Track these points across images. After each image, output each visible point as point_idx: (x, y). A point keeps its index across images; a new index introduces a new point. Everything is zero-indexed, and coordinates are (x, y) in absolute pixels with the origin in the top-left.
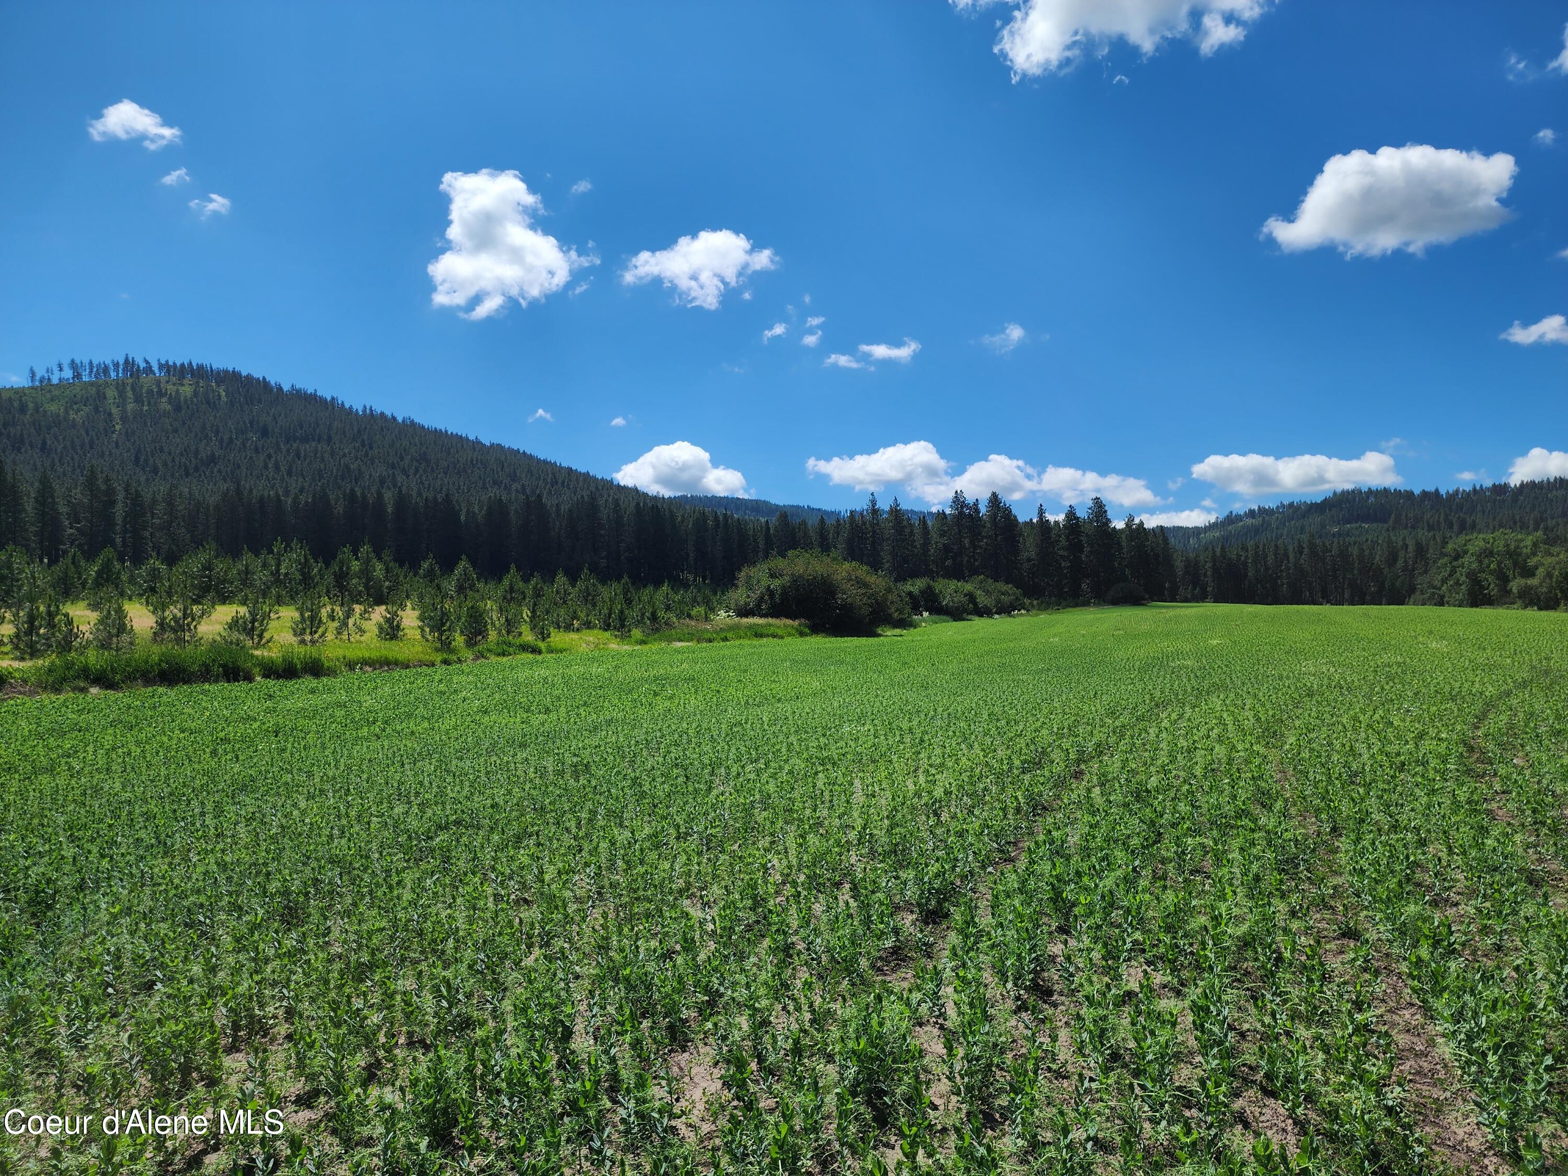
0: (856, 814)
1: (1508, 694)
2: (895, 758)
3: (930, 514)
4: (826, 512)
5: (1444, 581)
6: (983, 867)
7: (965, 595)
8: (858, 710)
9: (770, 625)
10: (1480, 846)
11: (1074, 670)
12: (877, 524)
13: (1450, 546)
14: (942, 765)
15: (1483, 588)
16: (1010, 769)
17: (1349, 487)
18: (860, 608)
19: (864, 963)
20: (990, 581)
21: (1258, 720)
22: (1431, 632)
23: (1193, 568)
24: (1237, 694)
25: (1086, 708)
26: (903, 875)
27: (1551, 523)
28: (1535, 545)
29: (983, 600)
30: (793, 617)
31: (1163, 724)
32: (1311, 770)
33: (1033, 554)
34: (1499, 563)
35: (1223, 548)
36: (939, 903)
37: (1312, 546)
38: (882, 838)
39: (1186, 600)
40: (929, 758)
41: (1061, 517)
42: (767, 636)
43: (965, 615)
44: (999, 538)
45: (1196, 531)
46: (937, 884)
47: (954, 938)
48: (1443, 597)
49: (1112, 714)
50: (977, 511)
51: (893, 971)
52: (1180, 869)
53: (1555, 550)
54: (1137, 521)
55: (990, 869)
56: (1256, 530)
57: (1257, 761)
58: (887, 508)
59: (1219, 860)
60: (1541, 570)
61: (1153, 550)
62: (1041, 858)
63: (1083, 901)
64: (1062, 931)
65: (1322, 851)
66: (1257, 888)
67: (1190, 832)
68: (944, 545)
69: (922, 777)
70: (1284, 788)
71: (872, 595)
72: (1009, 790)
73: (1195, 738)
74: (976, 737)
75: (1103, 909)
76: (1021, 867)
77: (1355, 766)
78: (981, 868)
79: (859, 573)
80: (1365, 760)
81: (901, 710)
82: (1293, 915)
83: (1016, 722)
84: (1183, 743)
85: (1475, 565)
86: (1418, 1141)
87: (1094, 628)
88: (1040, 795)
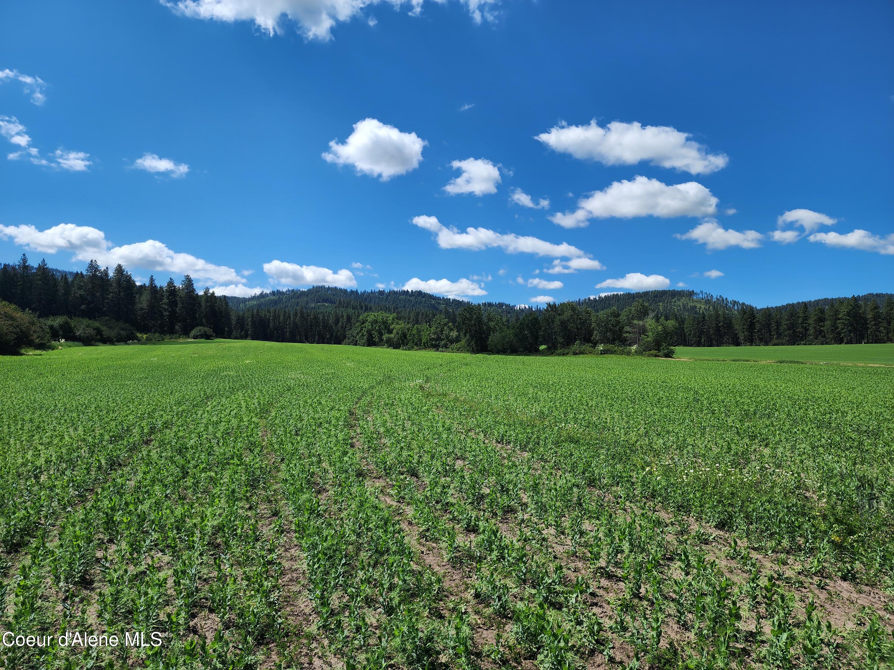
1: (373, 387)
2: (12, 441)
5: (358, 334)
6: (64, 508)
7: (94, 329)
10: (341, 461)
11: (163, 377)
12: (27, 276)
13: (361, 317)
15: (373, 338)
16: (101, 442)
17: (320, 284)
18: (7, 334)
20: (113, 321)
21: (259, 404)
22: (348, 358)
23: (241, 321)
24: (252, 390)
25: (163, 401)
27: (400, 310)
28: (393, 319)
29: (106, 332)
31: (207, 409)
32: (279, 429)
33: (145, 306)
34: (379, 327)
35: (258, 311)
36: (22, 537)
37: (302, 313)
39: (236, 338)
40: (41, 438)
41: (164, 285)
43: (93, 342)
44: (122, 294)
45: (244, 300)
46: (21, 525)
47: (27, 561)
48: (357, 341)
49: (179, 403)
50: (107, 275)
52: (195, 492)
53: (400, 322)
54: (211, 291)
55: (69, 509)
56: (275, 302)
57: (253, 426)
58: (36, 266)
59: (215, 484)
60: (395, 331)
61: (219, 308)
62: (105, 497)
63: (125, 521)
64: (111, 541)
65: (273, 473)
66: (232, 497)
67: (204, 470)
68: (80, 295)
69: (30, 453)
70: (264, 440)
71: (18, 326)
72: (95, 456)
73: (222, 416)
74: (82, 422)
75: (138, 523)
76: (89, 505)
77: (299, 425)
78: (63, 509)
79: (7, 310)
80: (304, 422)
81: (28, 407)
82: (250, 508)
83: (114, 412)
84: (215, 419)
85: (370, 327)
86: (280, 617)
87: (180, 353)
88: (118, 457)
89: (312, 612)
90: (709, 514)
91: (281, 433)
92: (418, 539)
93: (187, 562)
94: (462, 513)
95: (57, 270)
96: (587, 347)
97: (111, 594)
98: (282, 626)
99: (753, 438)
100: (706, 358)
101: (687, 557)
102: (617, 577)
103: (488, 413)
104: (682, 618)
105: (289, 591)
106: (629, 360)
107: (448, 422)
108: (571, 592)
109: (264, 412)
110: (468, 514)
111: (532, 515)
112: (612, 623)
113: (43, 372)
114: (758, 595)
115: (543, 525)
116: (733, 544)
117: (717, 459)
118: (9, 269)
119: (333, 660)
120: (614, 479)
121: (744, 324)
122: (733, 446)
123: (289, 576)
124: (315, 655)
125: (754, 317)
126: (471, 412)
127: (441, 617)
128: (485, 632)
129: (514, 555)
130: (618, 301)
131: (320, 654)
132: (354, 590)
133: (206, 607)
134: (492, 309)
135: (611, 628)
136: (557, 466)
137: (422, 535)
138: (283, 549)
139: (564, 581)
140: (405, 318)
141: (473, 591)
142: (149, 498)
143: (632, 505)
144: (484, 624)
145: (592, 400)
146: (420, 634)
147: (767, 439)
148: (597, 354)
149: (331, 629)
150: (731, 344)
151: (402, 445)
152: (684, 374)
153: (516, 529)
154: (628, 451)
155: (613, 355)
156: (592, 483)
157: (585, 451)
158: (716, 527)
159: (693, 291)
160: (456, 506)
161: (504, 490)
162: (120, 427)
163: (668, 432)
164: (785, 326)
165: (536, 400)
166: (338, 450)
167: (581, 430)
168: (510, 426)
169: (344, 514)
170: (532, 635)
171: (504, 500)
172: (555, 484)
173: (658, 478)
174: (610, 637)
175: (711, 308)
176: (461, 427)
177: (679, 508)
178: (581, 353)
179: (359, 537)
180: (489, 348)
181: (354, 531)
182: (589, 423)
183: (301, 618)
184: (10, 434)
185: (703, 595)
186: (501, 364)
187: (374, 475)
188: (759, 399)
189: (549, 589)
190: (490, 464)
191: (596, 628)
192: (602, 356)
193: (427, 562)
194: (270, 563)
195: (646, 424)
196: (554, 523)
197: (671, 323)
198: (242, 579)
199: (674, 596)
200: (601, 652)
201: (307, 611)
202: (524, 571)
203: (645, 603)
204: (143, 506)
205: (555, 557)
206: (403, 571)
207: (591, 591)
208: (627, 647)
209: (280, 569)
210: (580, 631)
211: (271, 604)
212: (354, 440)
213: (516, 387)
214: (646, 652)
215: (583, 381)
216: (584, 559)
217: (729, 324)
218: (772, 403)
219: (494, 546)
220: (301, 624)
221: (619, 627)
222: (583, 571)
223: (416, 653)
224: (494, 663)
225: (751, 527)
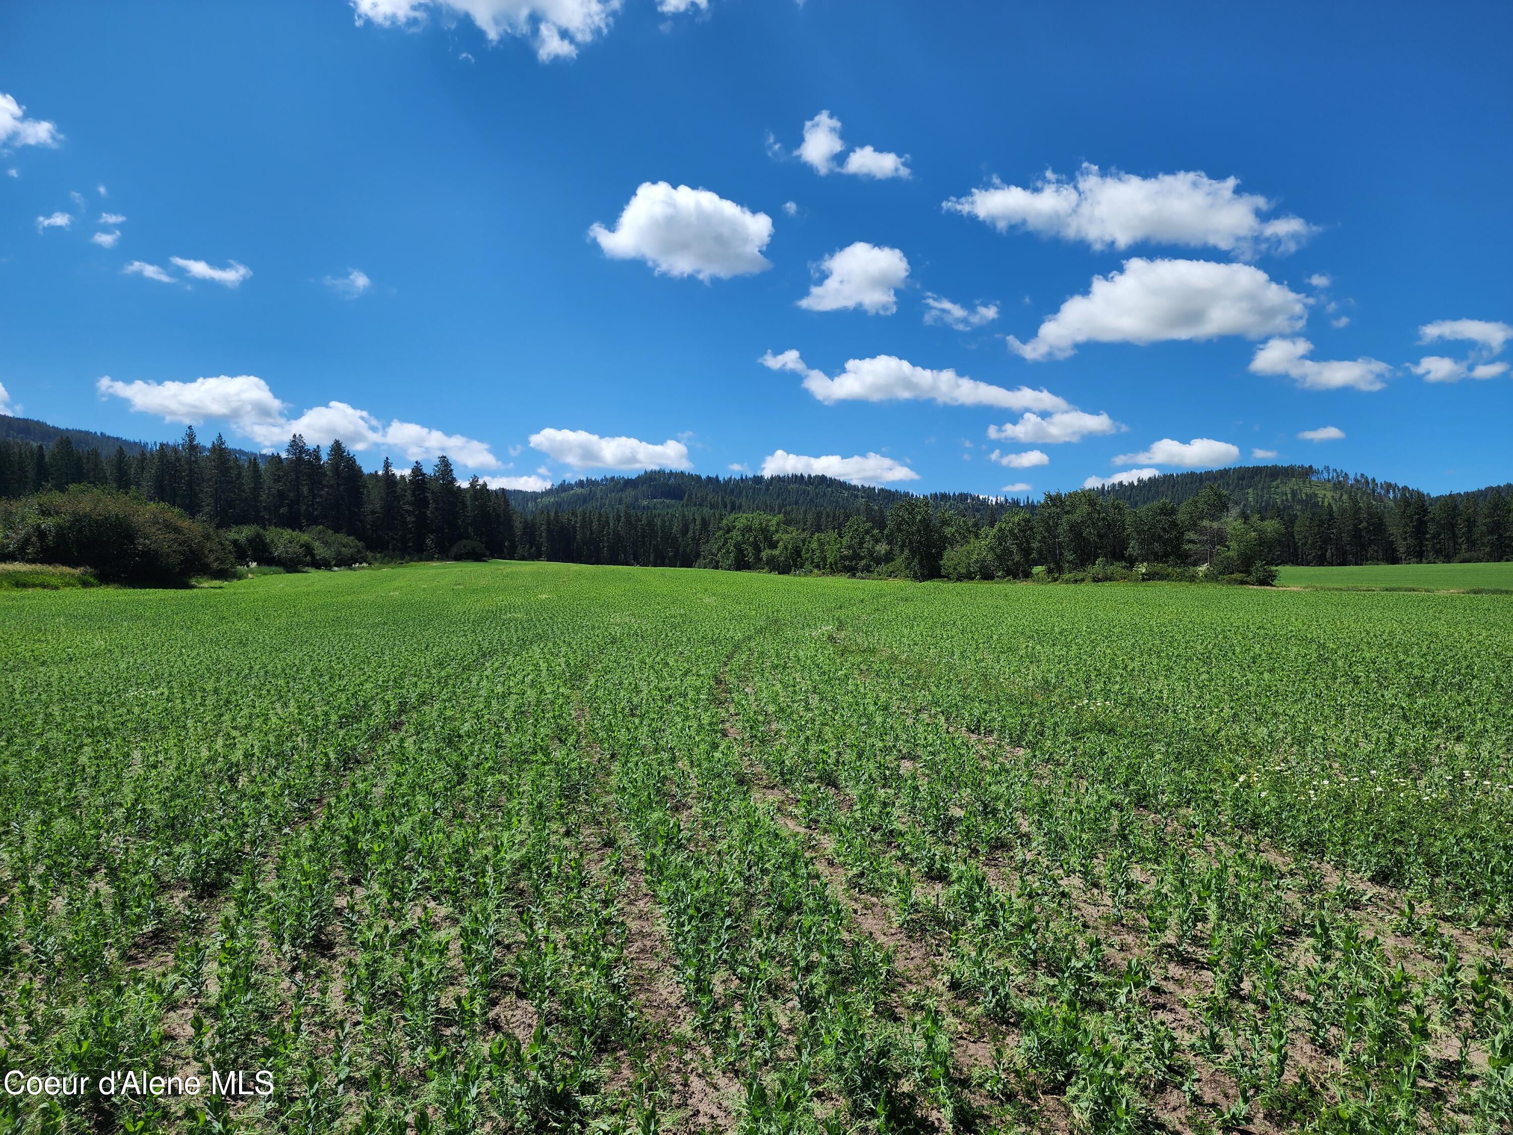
0: (126, 790)
1: (750, 638)
2: (190, 723)
3: (264, 456)
4: (126, 442)
5: (719, 550)
6: (279, 829)
7: (301, 546)
8: (152, 672)
9: (37, 573)
10: (709, 759)
11: (411, 623)
12: (196, 462)
13: (724, 522)
14: (248, 727)
15: (744, 556)
16: (326, 725)
17: (657, 468)
18: (168, 555)
19: (111, 955)
20: (330, 532)
21: (568, 665)
22: (706, 590)
23: (530, 530)
24: (555, 643)
25: (415, 660)
26: (177, 850)
27: (789, 508)
28: (778, 524)
29: (320, 551)
30: (73, 564)
31: (486, 673)
32: (603, 706)
33: (377, 506)
34: (755, 538)
35: (556, 513)
36: (219, 874)
37: (628, 516)
38: (156, 811)
39: (523, 558)
40: (234, 719)
41: (407, 472)
42: (34, 586)
43: (300, 567)
44: (342, 488)
45: (534, 496)
46: (217, 854)
47: (230, 910)
48: (718, 562)
49: (440, 664)
50: (318, 458)
51: (149, 956)
52: (478, 806)
53: (790, 529)
54: (481, 482)
55: (286, 830)
56: (585, 499)
57: (560, 701)
58: (209, 445)
59: (511, 794)
60: (781, 543)
61: (494, 510)
62: (342, 812)
63: (377, 850)
64: (355, 881)
65: (600, 775)
66: (539, 814)
67: (491, 771)
68: (279, 491)
69: (220, 741)
70: (579, 724)
71: (185, 542)
72: (320, 748)
73: (511, 684)
74: (294, 694)
75: (397, 853)
76: (318, 824)
77: (635, 700)
78: (276, 830)
79: (169, 515)
80: (644, 695)
81: (208, 669)
82: (568, 834)
83: (341, 677)
84: (500, 689)
85: (740, 538)
86: (632, 1008)
87: (435, 583)
88: (354, 748)
89: (682, 1002)
90: (1359, 858)
91: (607, 712)
92: (847, 890)
93: (479, 916)
94: (918, 848)
95: (241, 452)
96: (1117, 568)
97: (367, 964)
98: (635, 1023)
99: (1434, 725)
100: (1337, 586)
101: (1325, 930)
102: (1196, 961)
103: (949, 681)
104: (1321, 1034)
105: (641, 969)
106: (1194, 589)
107: (883, 696)
108: (1117, 985)
109: (576, 678)
110: (930, 850)
111: (1039, 854)
112: (1194, 1039)
113: (226, 614)
114: (1457, 999)
115: (1061, 871)
116: (1407, 910)
117: (1369, 762)
118: (169, 452)
119: (722, 1082)
120: (1181, 794)
121: (1406, 525)
122: (1398, 740)
123: (639, 944)
124: (692, 1071)
125: (1426, 512)
126: (919, 680)
127: (896, 1019)
128: (971, 1045)
129: (1014, 919)
130: (1173, 486)
131: (700, 1071)
132: (746, 970)
133: (511, 989)
134: (948, 504)
135: (1192, 1047)
136: (1078, 772)
137: (853, 884)
138: (626, 900)
139: (1104, 966)
140: (797, 523)
141: (946, 978)
142: (411, 815)
143: (1216, 839)
144: (968, 1033)
145: (1132, 659)
146: (868, 1045)
147: (1459, 727)
148: (1137, 580)
149: (715, 1031)
150: (1383, 560)
151: (808, 733)
152: (1297, 614)
153: (1012, 877)
154: (1204, 748)
155: (1165, 583)
156: (1142, 801)
157: (1126, 746)
158: (1372, 879)
159: (1311, 467)
160: (909, 837)
161: (989, 811)
162: (353, 702)
163: (1275, 714)
164: (1484, 528)
165: (1034, 659)
166: (702, 740)
167: (1117, 712)
168: (990, 703)
169: (722, 845)
170: (1055, 1053)
171: (989, 829)
172: (1078, 802)
173: (1263, 794)
174: (1192, 1063)
175: (1345, 497)
176: (904, 704)
177: (1303, 846)
178: (1108, 578)
179: (749, 884)
180: (943, 572)
181: (741, 873)
182: (1131, 699)
183: (664, 1012)
184: (186, 712)
185: (1360, 995)
186: (967, 599)
187: (765, 783)
188: (1441, 657)
189: (1078, 977)
190: (961, 768)
191: (1167, 1045)
192: (1144, 584)
193: (865, 927)
194: (608, 922)
195: (1232, 701)
196: (1078, 868)
197: (1271, 526)
198: (565, 947)
199: (1303, 996)
200: (1178, 1086)
201: (673, 1000)
202: (1034, 947)
203: (1251, 1007)
204: (403, 827)
205: (1085, 926)
206: (829, 941)
207: (1153, 984)
208: (1222, 1079)
209: (624, 932)
210: (1138, 1049)
211: (615, 988)
212: (728, 725)
213: (995, 637)
214: (1257, 1089)
215: (1114, 627)
216: (1136, 929)
217: (1378, 525)
218: (1465, 664)
219: (978, 904)
220: (665, 1021)
221: (1207, 1045)
222: (1136, 951)
223: (861, 1075)
224: (992, 1098)
225: (1437, 880)
